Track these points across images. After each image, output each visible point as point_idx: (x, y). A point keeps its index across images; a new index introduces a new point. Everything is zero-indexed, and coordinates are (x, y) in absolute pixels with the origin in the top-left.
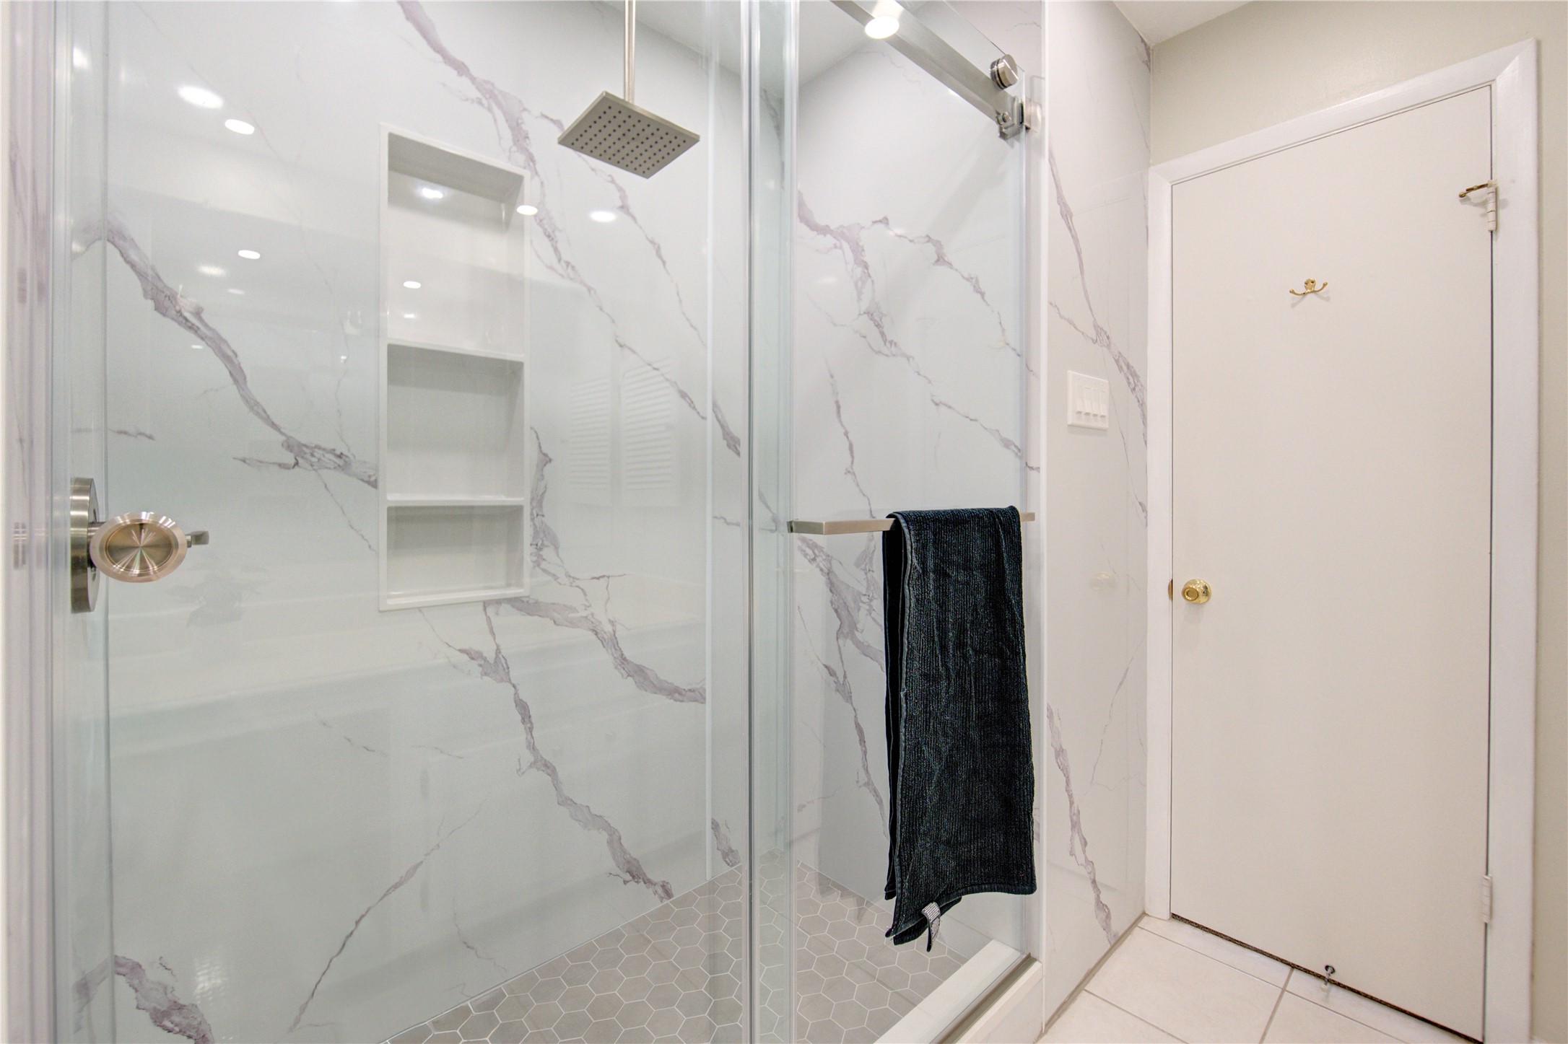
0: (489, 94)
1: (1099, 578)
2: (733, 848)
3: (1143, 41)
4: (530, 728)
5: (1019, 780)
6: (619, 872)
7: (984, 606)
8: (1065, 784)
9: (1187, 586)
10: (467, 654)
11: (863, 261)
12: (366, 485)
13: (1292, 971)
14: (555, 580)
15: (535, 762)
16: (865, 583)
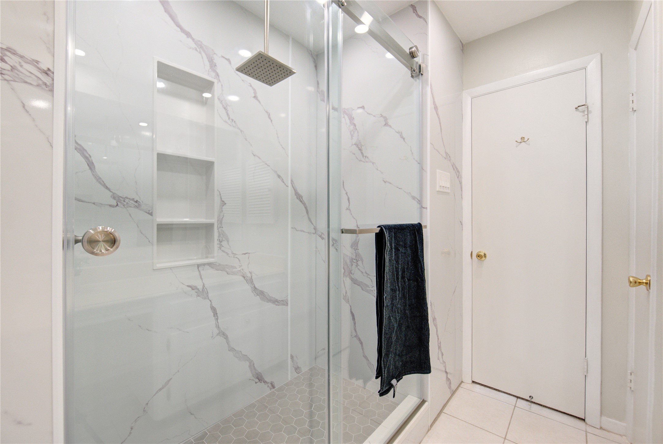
0: (200, 46)
1: (444, 251)
2: (299, 366)
3: (461, 42)
4: (217, 319)
5: (425, 329)
6: (253, 378)
7: (411, 262)
8: (436, 331)
9: (478, 253)
10: (191, 287)
11: (354, 123)
12: (148, 214)
13: (517, 399)
14: (227, 255)
15: (219, 333)
16: (355, 254)
